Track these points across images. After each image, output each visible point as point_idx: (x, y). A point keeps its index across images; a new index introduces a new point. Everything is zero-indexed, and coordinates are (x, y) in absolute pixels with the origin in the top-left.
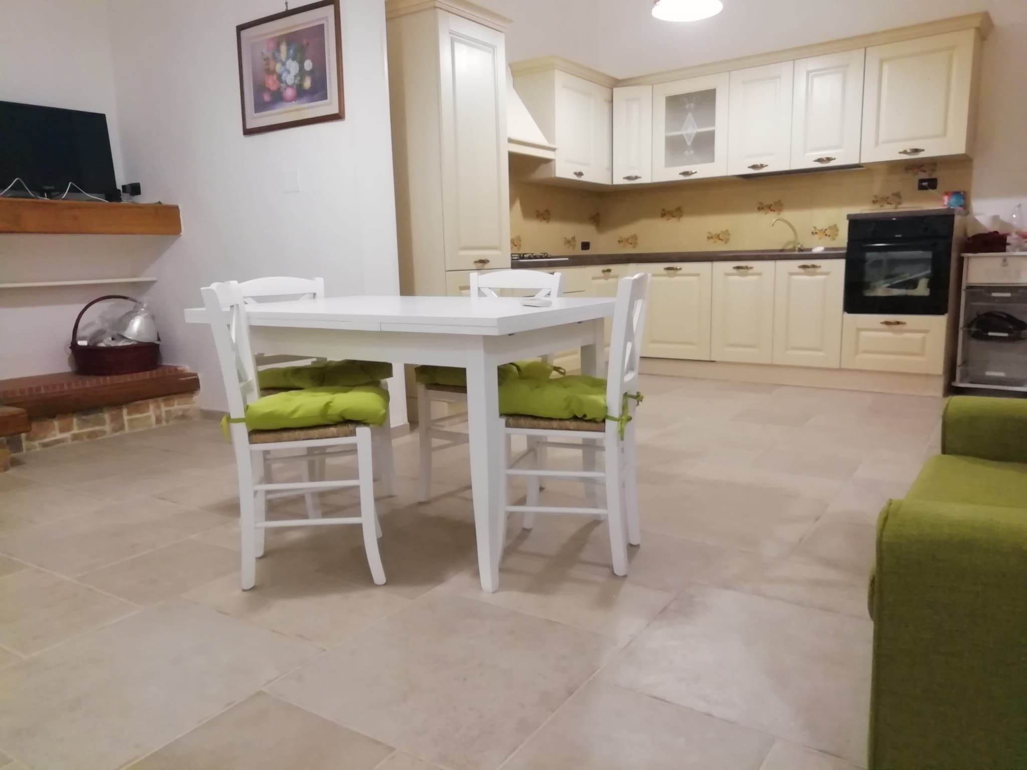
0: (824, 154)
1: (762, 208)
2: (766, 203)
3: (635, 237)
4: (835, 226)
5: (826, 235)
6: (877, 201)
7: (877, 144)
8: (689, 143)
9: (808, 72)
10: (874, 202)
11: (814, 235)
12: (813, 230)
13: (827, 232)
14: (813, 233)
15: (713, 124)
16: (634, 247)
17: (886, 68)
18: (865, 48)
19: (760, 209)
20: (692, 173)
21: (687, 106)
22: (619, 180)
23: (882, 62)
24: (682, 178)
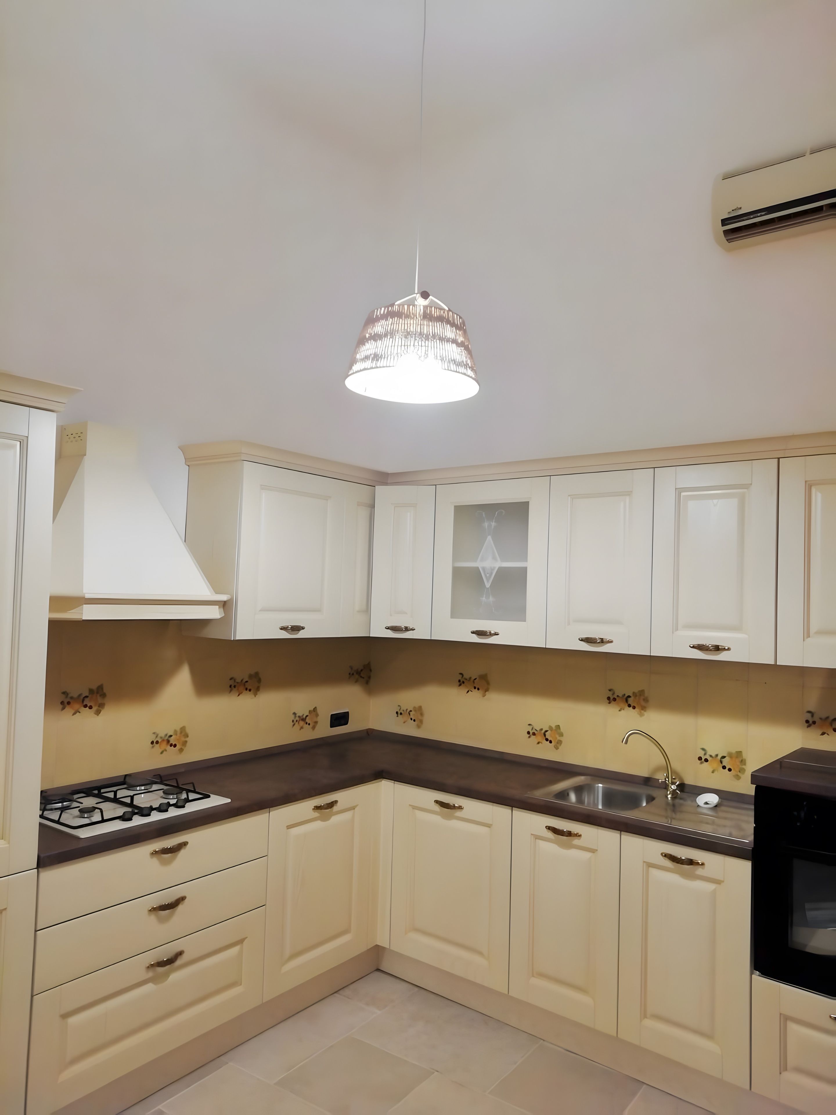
0: (710, 638)
1: (615, 700)
2: (619, 692)
3: (419, 710)
4: (739, 753)
5: (724, 767)
6: (814, 723)
7: (807, 634)
8: (488, 585)
9: (679, 491)
10: (810, 724)
11: (701, 763)
12: (701, 754)
13: (725, 762)
14: (700, 758)
15: (525, 559)
16: (418, 727)
17: (817, 497)
18: (779, 458)
19: (612, 700)
20: (491, 635)
21: (486, 524)
22: (378, 631)
23: (809, 486)
24: (475, 639)
